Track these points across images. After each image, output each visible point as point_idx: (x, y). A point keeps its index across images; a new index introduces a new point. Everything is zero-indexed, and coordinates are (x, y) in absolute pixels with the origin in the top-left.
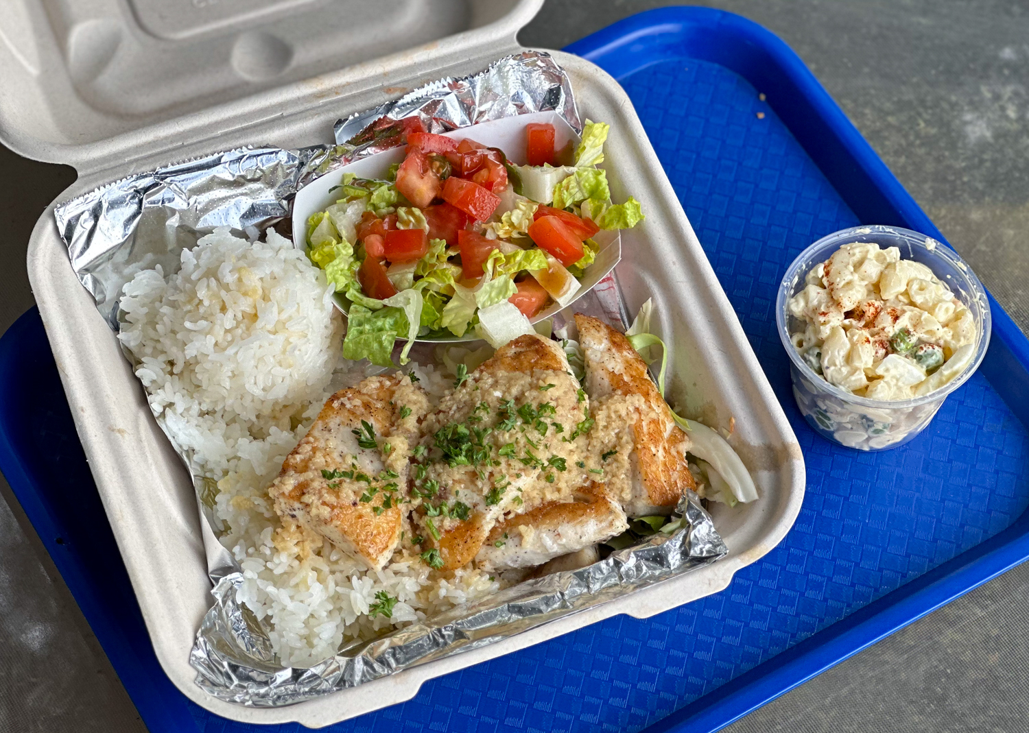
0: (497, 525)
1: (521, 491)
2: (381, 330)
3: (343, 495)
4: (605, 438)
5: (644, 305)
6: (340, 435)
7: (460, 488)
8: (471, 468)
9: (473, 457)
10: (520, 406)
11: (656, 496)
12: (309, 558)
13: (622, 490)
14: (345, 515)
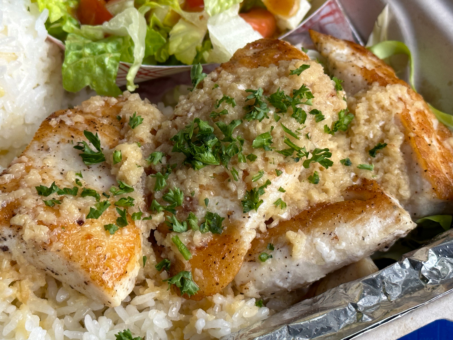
0: (259, 236)
1: (284, 191)
2: (103, 52)
3: (64, 212)
4: (369, 133)
5: (380, 18)
6: (60, 154)
7: (209, 195)
8: (220, 169)
9: (221, 154)
10: (269, 96)
11: (441, 188)
12: (28, 302)
13: (399, 187)
14: (69, 236)
